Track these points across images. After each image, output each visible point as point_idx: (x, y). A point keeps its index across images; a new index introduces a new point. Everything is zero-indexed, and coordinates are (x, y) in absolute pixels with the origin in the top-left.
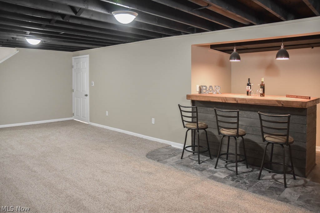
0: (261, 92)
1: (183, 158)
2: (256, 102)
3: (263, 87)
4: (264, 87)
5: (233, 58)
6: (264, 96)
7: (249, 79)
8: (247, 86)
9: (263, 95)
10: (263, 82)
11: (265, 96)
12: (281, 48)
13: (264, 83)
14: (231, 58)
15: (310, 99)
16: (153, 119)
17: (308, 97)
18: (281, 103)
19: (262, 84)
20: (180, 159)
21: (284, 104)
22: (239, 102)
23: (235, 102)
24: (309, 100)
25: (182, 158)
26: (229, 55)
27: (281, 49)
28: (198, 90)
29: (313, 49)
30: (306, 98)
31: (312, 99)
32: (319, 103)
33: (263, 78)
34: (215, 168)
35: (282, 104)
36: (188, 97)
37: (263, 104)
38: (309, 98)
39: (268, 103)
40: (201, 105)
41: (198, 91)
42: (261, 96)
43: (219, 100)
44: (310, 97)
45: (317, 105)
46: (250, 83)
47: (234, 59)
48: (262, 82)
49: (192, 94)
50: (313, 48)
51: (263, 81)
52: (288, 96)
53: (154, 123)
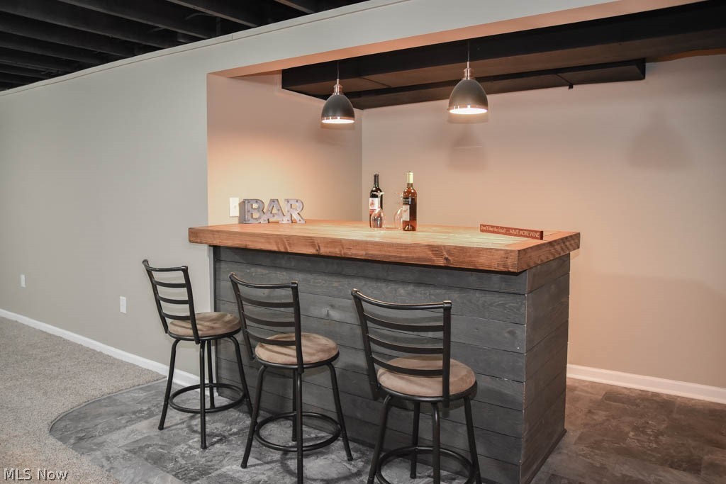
0: (406, 217)
1: (166, 428)
2: (371, 252)
3: (411, 200)
4: (414, 201)
5: (331, 113)
6: (414, 229)
7: (376, 177)
8: (371, 199)
9: (411, 225)
10: (412, 185)
11: (418, 228)
12: (463, 76)
13: (416, 188)
14: (325, 113)
15: (542, 238)
16: (123, 300)
17: (536, 232)
18: (441, 255)
19: (409, 192)
20: (156, 431)
21: (450, 258)
22: (324, 251)
23: (311, 251)
24: (539, 242)
25: (161, 427)
26: (321, 104)
27: (465, 79)
28: (235, 212)
29: (571, 90)
30: (532, 234)
31: (546, 239)
32: (579, 247)
33: (411, 174)
34: (244, 465)
35: (446, 259)
36: (195, 236)
37: (390, 257)
38: (538, 235)
39: (404, 255)
40: (237, 258)
41: (238, 214)
42: (404, 230)
43: (269, 243)
44: (542, 233)
45: (571, 253)
46: (378, 189)
47: (334, 116)
48: (410, 186)
49: (210, 224)
50: (571, 87)
51: (411, 181)
52: (485, 229)
53: (125, 312)
